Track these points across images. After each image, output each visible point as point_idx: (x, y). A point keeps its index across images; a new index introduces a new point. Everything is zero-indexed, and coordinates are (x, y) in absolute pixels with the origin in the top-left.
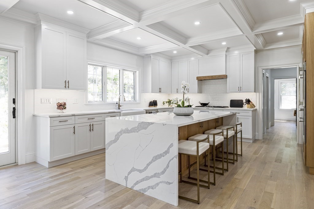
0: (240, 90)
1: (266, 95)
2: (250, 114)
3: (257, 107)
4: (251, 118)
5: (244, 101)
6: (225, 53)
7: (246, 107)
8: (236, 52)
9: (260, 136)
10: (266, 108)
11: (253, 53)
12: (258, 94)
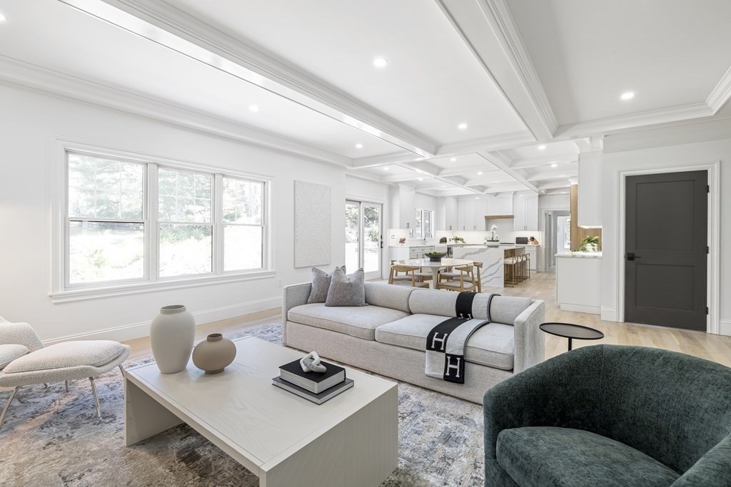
0: (526, 229)
1: (548, 232)
2: (535, 249)
3: (540, 244)
4: (535, 253)
5: (529, 239)
6: (512, 196)
7: (530, 243)
8: (521, 195)
9: (542, 267)
10: (548, 247)
11: (537, 197)
12: (541, 232)
